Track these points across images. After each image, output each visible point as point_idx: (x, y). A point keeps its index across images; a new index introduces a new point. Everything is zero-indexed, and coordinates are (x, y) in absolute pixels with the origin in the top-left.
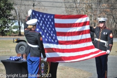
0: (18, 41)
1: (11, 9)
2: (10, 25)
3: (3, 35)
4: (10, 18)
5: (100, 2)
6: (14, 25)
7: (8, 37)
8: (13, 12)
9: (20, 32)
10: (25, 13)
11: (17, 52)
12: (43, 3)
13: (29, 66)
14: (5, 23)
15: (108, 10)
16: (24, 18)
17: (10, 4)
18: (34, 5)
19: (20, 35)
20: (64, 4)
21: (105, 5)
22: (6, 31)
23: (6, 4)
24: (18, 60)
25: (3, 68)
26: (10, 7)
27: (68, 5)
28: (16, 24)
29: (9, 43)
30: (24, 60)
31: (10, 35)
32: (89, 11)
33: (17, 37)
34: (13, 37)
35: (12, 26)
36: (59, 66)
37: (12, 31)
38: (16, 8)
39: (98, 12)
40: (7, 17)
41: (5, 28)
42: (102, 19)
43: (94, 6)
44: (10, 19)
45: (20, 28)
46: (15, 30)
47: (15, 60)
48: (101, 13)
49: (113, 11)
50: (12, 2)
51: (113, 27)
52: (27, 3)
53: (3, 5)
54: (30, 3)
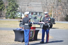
0: (20, 21)
1: (18, 7)
2: (17, 14)
3: (14, 19)
4: (17, 11)
5: (58, 5)
6: (19, 14)
7: (16, 19)
8: (18, 8)
9: (21, 17)
10: (24, 9)
11: (20, 26)
12: (32, 5)
13: (25, 33)
14: (15, 13)
15: (61, 9)
16: (23, 11)
17: (17, 5)
18: (28, 6)
19: (21, 18)
20: (41, 5)
21: (60, 7)
22: (15, 17)
23: (16, 5)
24: (20, 30)
25: (14, 33)
26: (17, 6)
27: (43, 6)
28: (20, 14)
29: (16, 22)
30: (23, 30)
31: (17, 19)
32: (53, 9)
33: (20, 20)
34: (18, 20)
35: (18, 15)
36: (39, 33)
37: (18, 17)
38: (20, 7)
39: (57, 10)
40: (16, 11)
41: (15, 15)
43: (55, 7)
44: (17, 12)
45: (21, 15)
46: (19, 17)
47: (19, 30)
48: (58, 10)
49: (64, 9)
50: (18, 4)
51: (63, 16)
52: (25, 5)
53: (14, 5)
54: (26, 4)
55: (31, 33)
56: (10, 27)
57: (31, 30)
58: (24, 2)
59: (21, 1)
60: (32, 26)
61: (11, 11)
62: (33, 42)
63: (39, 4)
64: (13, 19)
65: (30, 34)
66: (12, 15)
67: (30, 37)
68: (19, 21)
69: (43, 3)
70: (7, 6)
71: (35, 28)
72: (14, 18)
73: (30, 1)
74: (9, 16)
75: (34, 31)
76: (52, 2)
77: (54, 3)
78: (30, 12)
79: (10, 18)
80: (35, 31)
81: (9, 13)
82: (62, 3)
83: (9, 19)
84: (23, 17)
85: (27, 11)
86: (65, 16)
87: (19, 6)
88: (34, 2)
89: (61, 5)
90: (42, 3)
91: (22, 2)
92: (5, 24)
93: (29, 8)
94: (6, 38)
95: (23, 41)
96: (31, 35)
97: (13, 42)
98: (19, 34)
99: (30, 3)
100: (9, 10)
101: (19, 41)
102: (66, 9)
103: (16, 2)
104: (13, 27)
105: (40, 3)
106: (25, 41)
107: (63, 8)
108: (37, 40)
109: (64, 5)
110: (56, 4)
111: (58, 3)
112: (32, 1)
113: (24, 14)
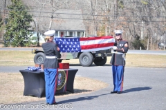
0: (36, 52)
1: (30, 20)
2: (29, 36)
3: (22, 46)
4: (29, 29)
5: (117, 15)
6: (33, 36)
7: (27, 48)
8: (32, 24)
9: (38, 43)
10: (44, 25)
11: (35, 63)
12: (62, 15)
13: (46, 77)
14: (24, 34)
15: (125, 23)
16: (43, 29)
17: (30, 16)
18: (52, 17)
19: (38, 46)
20: (82, 16)
21: (122, 18)
22: (25, 42)
23: (25, 16)
24: (36, 70)
25: (21, 77)
26: (29, 19)
27: (86, 17)
28: (35, 35)
29: (27, 53)
30: (42, 70)
32: (106, 23)
33: (36, 48)
34: (32, 48)
35: (31, 37)
36: (76, 76)
37: (31, 42)
38: (35, 20)
39: (115, 25)
40: (26, 29)
41: (24, 39)
42: (118, 32)
43: (111, 19)
44: (29, 31)
45: (38, 39)
46: (33, 41)
47: (33, 71)
48: (118, 25)
49: (130, 24)
50: (31, 14)
51: (130, 39)
52: (45, 15)
53: (22, 17)
54: (49, 15)
55: (60, 76)
56: (13, 64)
57: (59, 70)
58: (43, 10)
59: (37, 8)
60: (63, 62)
61: (14, 30)
62: (65, 96)
63: (77, 13)
64: (20, 47)
65: (57, 80)
66: (19, 38)
67: (57, 86)
68: (34, 51)
69: (86, 12)
70: (7, 19)
71: (68, 65)
72: (22, 44)
73: (58, 7)
74: (11, 41)
75: (66, 71)
76: (104, 8)
77: (109, 11)
78: (57, 32)
79: (14, 45)
80: (69, 71)
81: (12, 34)
82: (126, 11)
83: (11, 47)
84: (42, 41)
85: (50, 29)
86: (134, 39)
87: (33, 18)
88: (65, 8)
89: (125, 14)
90: (82, 10)
91: (39, 10)
92: (3, 58)
93: (55, 23)
94: (6, 89)
95: (43, 95)
96: (59, 82)
97: (20, 97)
98: (34, 79)
99: (57, 12)
100: (11, 29)
101: (34, 96)
102: (135, 24)
103: (26, 10)
104: (19, 64)
105: (79, 12)
106: (46, 94)
107: (129, 21)
108: (73, 93)
109: (129, 14)
110: (112, 12)
111: (117, 11)
112: (60, 7)
113: (43, 35)
